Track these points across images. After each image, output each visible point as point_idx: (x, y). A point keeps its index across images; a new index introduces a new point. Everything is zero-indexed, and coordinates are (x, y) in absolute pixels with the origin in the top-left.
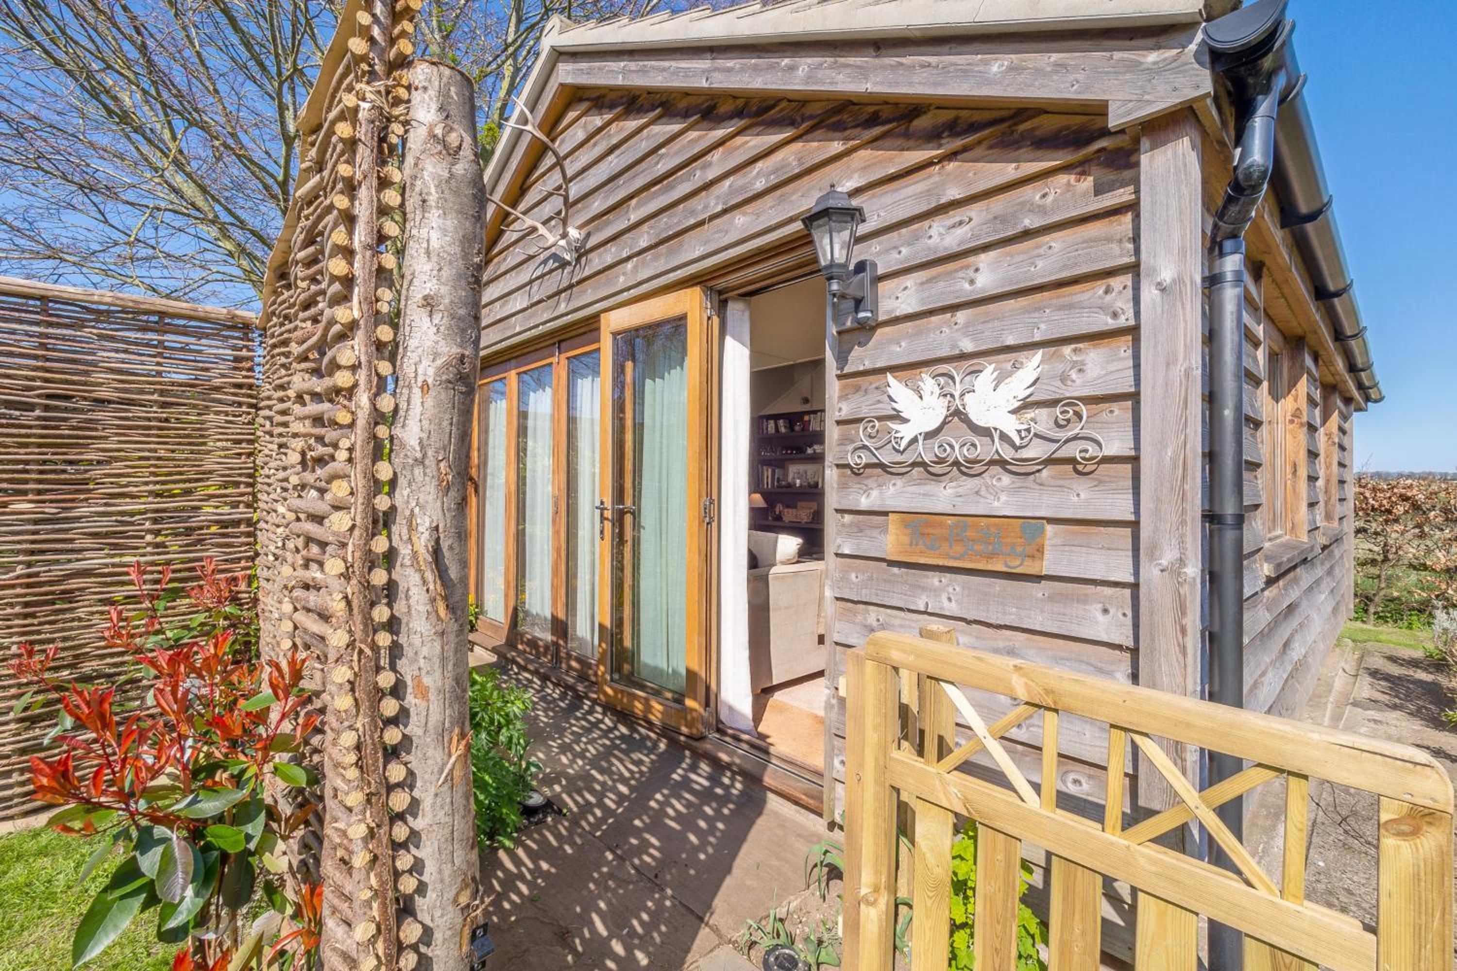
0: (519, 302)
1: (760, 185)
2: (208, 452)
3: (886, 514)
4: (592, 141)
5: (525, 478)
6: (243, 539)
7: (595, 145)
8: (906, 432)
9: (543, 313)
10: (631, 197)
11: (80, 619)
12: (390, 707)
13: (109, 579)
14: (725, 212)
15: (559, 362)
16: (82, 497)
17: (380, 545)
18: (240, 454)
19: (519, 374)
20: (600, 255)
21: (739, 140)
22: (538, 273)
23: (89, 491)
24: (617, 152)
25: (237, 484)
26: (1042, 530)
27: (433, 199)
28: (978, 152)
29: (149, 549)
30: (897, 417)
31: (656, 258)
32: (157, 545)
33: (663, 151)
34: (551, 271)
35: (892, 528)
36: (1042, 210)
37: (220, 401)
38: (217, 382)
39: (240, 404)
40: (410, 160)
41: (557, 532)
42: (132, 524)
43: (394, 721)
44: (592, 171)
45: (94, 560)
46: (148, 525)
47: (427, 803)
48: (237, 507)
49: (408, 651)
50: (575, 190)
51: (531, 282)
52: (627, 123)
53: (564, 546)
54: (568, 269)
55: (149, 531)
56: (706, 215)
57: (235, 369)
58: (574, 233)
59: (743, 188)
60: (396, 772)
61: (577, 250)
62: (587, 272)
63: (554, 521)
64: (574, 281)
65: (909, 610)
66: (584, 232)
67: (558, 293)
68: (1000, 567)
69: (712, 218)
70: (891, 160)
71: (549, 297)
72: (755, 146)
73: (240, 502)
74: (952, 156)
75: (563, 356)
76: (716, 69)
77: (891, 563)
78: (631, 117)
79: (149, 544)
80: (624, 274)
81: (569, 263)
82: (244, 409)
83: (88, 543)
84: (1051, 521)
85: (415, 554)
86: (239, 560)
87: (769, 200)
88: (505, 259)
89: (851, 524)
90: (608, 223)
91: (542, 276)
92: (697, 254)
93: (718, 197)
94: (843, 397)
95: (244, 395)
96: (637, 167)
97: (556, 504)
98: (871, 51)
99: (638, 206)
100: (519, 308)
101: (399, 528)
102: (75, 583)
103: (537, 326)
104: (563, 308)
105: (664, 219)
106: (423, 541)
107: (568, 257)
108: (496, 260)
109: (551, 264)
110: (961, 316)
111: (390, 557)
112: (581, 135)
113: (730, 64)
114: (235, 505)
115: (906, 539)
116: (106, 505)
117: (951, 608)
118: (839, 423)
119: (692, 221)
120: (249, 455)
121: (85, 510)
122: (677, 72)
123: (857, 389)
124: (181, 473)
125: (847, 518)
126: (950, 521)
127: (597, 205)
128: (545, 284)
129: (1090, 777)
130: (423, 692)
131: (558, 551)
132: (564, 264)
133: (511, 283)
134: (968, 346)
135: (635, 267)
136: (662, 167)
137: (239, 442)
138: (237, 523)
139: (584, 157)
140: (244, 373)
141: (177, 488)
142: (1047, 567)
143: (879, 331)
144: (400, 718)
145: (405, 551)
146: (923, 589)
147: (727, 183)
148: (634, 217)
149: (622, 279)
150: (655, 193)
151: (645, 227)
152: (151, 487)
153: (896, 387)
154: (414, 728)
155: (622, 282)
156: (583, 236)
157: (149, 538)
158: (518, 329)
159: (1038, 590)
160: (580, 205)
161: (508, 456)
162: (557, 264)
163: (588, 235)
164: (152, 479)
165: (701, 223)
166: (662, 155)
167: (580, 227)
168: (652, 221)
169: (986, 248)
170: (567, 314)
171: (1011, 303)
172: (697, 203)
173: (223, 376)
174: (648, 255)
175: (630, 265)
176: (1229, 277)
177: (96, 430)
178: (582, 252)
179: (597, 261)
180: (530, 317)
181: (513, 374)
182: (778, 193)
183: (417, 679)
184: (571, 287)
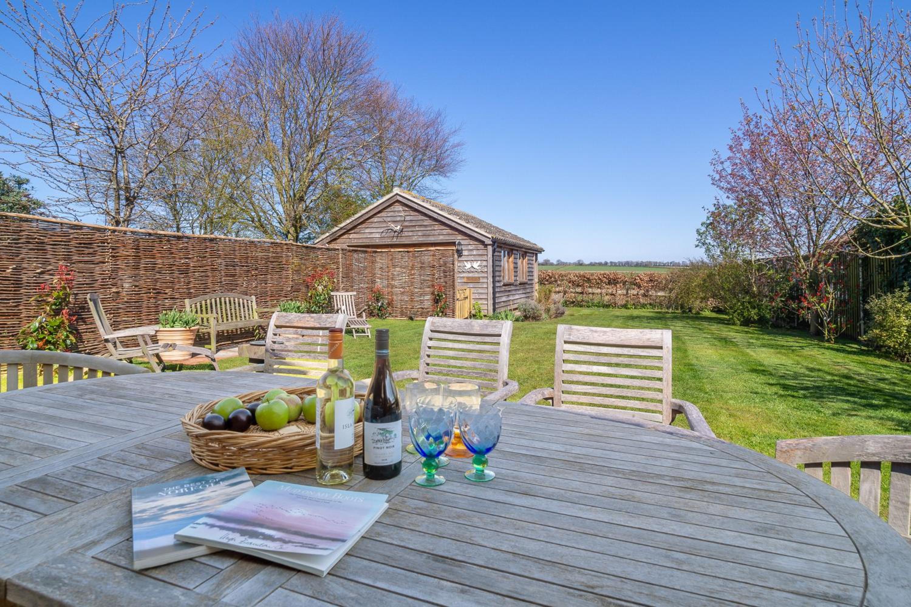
0: (377, 235)
1: (444, 233)
3: (463, 277)
7: (405, 212)
8: (466, 268)
9: (388, 239)
14: (438, 235)
24: (412, 216)
28: (474, 240)
30: (464, 266)
31: (423, 237)
35: (465, 279)
36: (479, 248)
50: (398, 219)
56: (434, 234)
62: (403, 235)
70: (465, 237)
71: (390, 237)
72: (443, 228)
74: (471, 239)
78: (416, 212)
84: (481, 277)
88: (371, 224)
90: (409, 228)
93: (437, 232)
103: (385, 242)
109: (390, 231)
110: (471, 256)
112: (401, 209)
117: (471, 286)
119: (431, 234)
123: (461, 262)
125: (459, 278)
126: (471, 277)
128: (388, 234)
133: (374, 230)
134: (473, 259)
135: (417, 238)
136: (424, 223)
139: (402, 214)
143: (464, 256)
147: (440, 231)
150: (423, 227)
151: (420, 232)
153: (465, 262)
158: (377, 241)
160: (401, 222)
167: (401, 226)
169: (475, 250)
171: (478, 256)
179: (407, 234)
180: (382, 240)
182: (450, 236)
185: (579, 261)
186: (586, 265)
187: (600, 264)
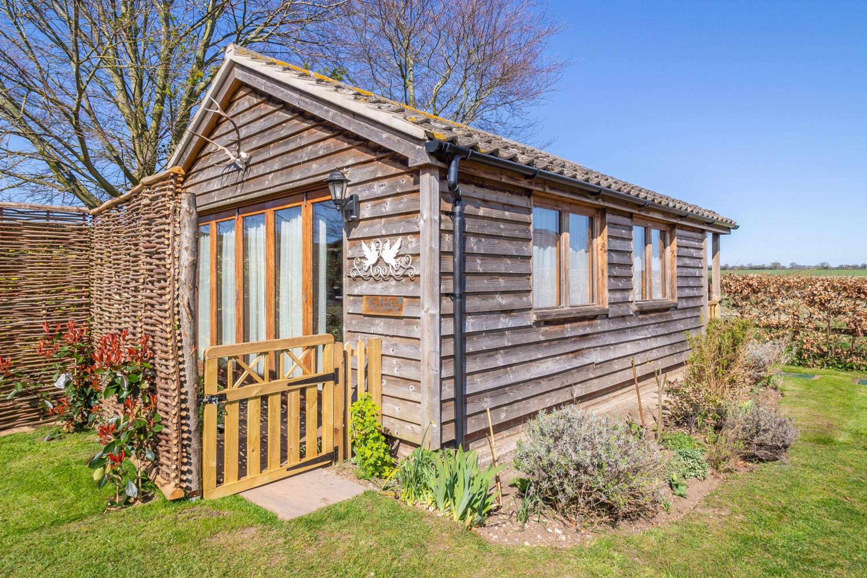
0: (216, 185)
1: (321, 153)
2: (69, 273)
3: (362, 296)
4: (253, 109)
5: (221, 280)
6: (84, 313)
7: (254, 111)
8: (368, 263)
9: (229, 192)
10: (271, 143)
11: (16, 347)
12: (179, 338)
13: (28, 330)
14: (308, 161)
15: (238, 219)
16: (17, 294)
17: (176, 302)
18: (82, 273)
19: (217, 223)
20: (257, 168)
21: (313, 130)
22: (226, 171)
23: (19, 291)
24: (264, 119)
25: (81, 287)
26: (402, 301)
27: (187, 225)
28: (386, 160)
29: (44, 317)
30: (364, 258)
31: (282, 175)
32: (48, 315)
33: (284, 125)
34: (233, 172)
35: (364, 302)
36: (402, 186)
37: (73, 249)
38: (73, 240)
39: (82, 250)
40: (181, 216)
41: (238, 310)
42: (37, 306)
43: (179, 341)
44: (252, 124)
45: (21, 322)
46: (43, 306)
47: (187, 362)
48: (81, 298)
49: (182, 326)
50: (243, 132)
51: (222, 175)
52: (269, 107)
53: (242, 317)
54: (241, 172)
55: (44, 309)
56: (301, 161)
57: (80, 234)
58: (244, 155)
59: (316, 152)
60: (180, 353)
61: (246, 163)
62: (250, 176)
63: (236, 304)
64: (244, 179)
65: (370, 333)
66: (249, 154)
67: (237, 184)
68: (392, 315)
69: (304, 162)
70: (363, 156)
71: (232, 185)
72: (319, 135)
73: (82, 295)
74: (379, 159)
75: (240, 216)
76: (302, 100)
77: (365, 315)
78: (270, 104)
79: (44, 315)
80: (268, 180)
81: (242, 169)
82: (84, 252)
83: (20, 314)
84: (405, 297)
85: (184, 305)
86: (82, 322)
87: (325, 160)
88: (208, 159)
89: (353, 301)
90: (260, 153)
91: (228, 173)
92: (298, 177)
93: (306, 153)
94: (350, 248)
95: (84, 246)
96: (273, 129)
97: (237, 295)
98: (352, 115)
99: (274, 148)
100: (216, 188)
101: (180, 298)
102: (14, 332)
103: (226, 199)
104: (239, 192)
105: (285, 157)
106: (185, 302)
107: (241, 166)
108: (203, 159)
109: (232, 168)
110: (383, 220)
111: (178, 305)
112: (247, 105)
113: (307, 100)
114: (80, 297)
115: (367, 305)
116: (27, 297)
117: (381, 331)
118: (349, 259)
119: (296, 162)
120: (86, 273)
121: (17, 300)
122: (287, 95)
123: (354, 245)
124: (57, 283)
125: (352, 298)
126: (380, 298)
127: (255, 143)
128: (230, 178)
129: (415, 385)
130: (186, 336)
131: (239, 319)
132: (239, 170)
133: (212, 173)
134: (384, 233)
135: (273, 178)
136: (284, 133)
137: (82, 268)
138: (81, 305)
139: (249, 117)
140: (84, 236)
141: (53, 290)
142: (404, 313)
143: (361, 223)
144: (181, 341)
145: (181, 304)
146: (373, 324)
147: (310, 147)
148: (272, 153)
149: (267, 182)
150: (281, 144)
151: (277, 159)
152: (44, 289)
153: (364, 246)
154: (184, 344)
155: (267, 184)
156: (249, 157)
157: (44, 312)
158: (216, 200)
159: (403, 322)
160: (247, 140)
161: (211, 268)
162: (235, 169)
163: (251, 158)
164: (45, 285)
165: (299, 164)
166: (284, 127)
167: (247, 152)
168: (280, 157)
169: (389, 196)
170: (241, 195)
171: (396, 218)
172: (298, 153)
173: (75, 237)
174: (279, 173)
175: (270, 176)
176: (457, 214)
177: (21, 264)
178: (248, 165)
179: (256, 171)
180: (222, 194)
181: (213, 223)
182: (328, 157)
183: (184, 333)
184: (243, 182)
185: (823, 264)
186: (833, 269)
187: (855, 267)
